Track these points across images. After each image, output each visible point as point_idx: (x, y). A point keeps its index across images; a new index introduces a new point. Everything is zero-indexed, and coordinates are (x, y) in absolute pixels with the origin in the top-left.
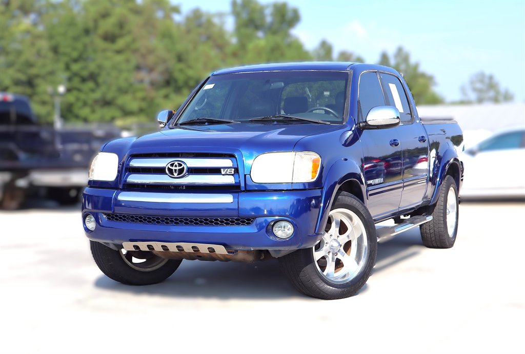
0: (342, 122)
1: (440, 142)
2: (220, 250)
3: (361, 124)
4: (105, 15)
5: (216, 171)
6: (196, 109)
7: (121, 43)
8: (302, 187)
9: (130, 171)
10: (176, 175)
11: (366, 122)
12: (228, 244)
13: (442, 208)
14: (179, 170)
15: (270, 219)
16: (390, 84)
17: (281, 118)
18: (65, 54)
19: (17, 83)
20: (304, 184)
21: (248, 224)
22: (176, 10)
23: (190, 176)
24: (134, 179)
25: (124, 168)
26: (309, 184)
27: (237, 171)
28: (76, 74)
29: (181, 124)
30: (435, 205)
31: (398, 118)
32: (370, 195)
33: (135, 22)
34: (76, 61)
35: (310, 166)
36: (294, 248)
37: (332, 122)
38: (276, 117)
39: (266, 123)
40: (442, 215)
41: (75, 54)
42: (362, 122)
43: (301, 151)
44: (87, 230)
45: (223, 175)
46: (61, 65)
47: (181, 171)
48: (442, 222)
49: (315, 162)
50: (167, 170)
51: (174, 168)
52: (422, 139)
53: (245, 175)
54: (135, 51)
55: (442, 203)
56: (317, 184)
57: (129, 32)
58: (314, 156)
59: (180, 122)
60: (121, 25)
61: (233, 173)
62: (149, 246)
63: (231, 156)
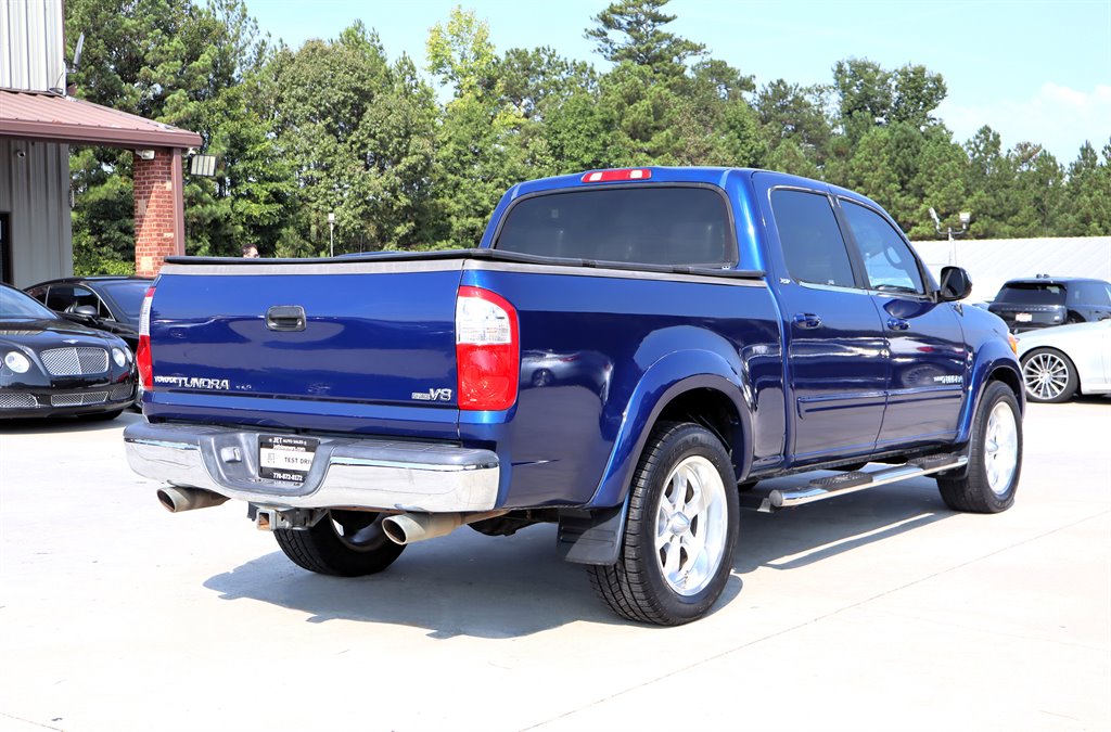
18: (571, 156)
22: (747, 85)
33: (679, 105)
41: (589, 158)
54: (678, 153)
57: (671, 122)
60: (657, 112)
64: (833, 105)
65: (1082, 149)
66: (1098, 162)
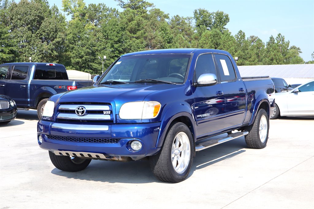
0: (183, 83)
1: (255, 90)
2: (102, 156)
3: (194, 84)
4: (131, 20)
5: (101, 112)
6: (112, 75)
7: (139, 33)
8: (148, 122)
9: (59, 112)
10: (80, 114)
11: (197, 82)
12: (107, 153)
13: (256, 127)
14: (82, 111)
15: (129, 139)
16: (220, 60)
17: (151, 81)
18: (111, 39)
19: (87, 54)
20: (149, 119)
21: (117, 142)
22: (166, 17)
23: (88, 115)
24: (61, 116)
25: (56, 110)
26: (153, 119)
27: (111, 112)
28: (117, 49)
29: (101, 84)
30: (252, 125)
31: (215, 80)
32: (199, 123)
33: (145, 23)
34: (116, 42)
35: (153, 109)
36: (144, 156)
37: (176, 83)
38: (148, 80)
39: (142, 83)
40: (256, 131)
41: (116, 39)
42: (195, 83)
43: (148, 101)
44: (40, 143)
45: (105, 114)
46: (109, 45)
47: (83, 112)
48: (256, 135)
49: (156, 107)
50: (76, 111)
51: (79, 110)
52: (241, 90)
53: (116, 115)
54: (145, 38)
55: (257, 124)
56: (157, 119)
57: (143, 28)
58: (156, 104)
59: (102, 82)
60: (138, 25)
61: (110, 113)
62: (67, 153)
63: (109, 104)
64: (193, 23)
65: (270, 38)
66: (275, 42)
